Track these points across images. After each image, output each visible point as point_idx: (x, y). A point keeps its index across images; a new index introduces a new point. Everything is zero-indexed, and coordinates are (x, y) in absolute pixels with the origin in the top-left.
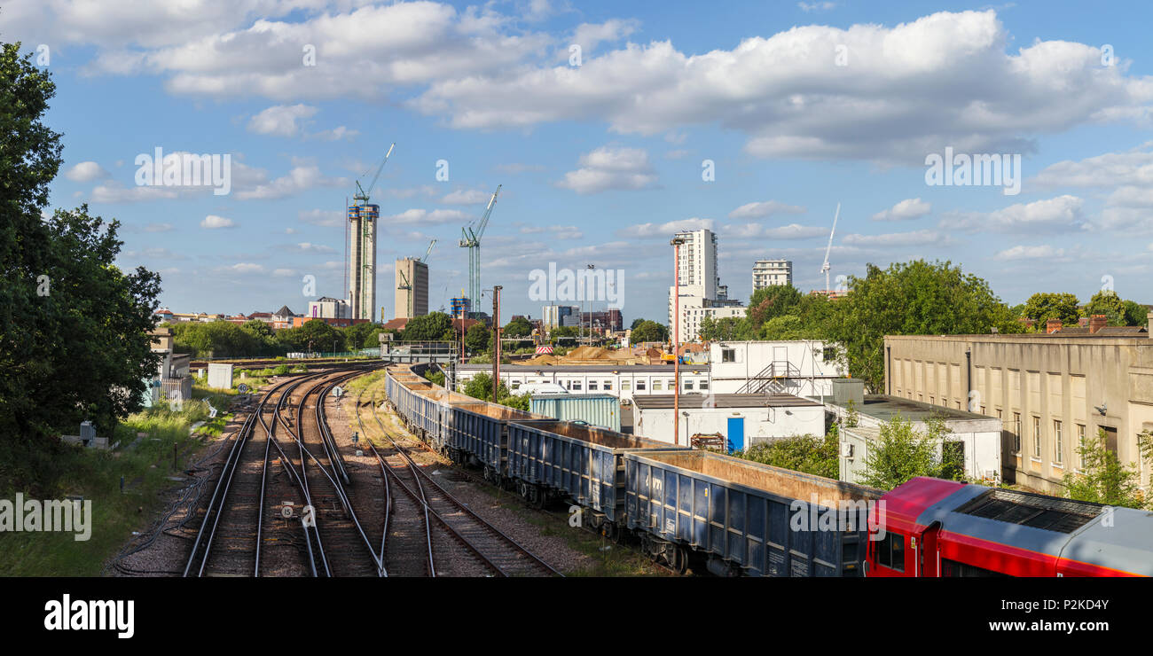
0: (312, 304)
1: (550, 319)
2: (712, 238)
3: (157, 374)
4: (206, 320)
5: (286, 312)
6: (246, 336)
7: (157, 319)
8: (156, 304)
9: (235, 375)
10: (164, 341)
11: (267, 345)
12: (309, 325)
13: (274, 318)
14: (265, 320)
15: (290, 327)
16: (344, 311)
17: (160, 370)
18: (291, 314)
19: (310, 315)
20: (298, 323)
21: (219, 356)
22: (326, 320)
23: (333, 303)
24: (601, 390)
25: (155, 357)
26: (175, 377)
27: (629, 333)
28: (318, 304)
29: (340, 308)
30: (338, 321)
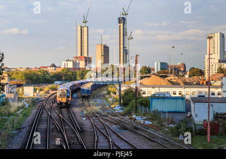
0: (63, 63)
1: (157, 67)
2: (222, 36)
3: (4, 91)
4: (22, 70)
5: (53, 66)
6: (38, 75)
7: (3, 70)
8: (3, 64)
9: (35, 90)
10: (6, 78)
11: (46, 79)
12: (63, 70)
13: (49, 68)
14: (45, 69)
15: (55, 71)
16: (76, 65)
17: (5, 89)
18: (55, 66)
19: (63, 67)
20: (59, 70)
21: (28, 84)
22: (69, 68)
23: (72, 62)
24: (177, 95)
25: (3, 85)
26: (11, 93)
27: (188, 73)
28: (66, 62)
29: (75, 63)
30: (74, 68)
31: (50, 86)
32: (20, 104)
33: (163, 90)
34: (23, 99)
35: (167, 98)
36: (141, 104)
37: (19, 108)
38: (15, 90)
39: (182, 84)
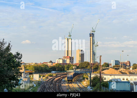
0: (57, 60)
1: (113, 63)
3: (22, 76)
4: (32, 64)
5: (51, 62)
6: (42, 68)
7: (21, 64)
8: (21, 61)
9: (40, 76)
10: (23, 69)
11: (47, 70)
12: (56, 65)
13: (48, 63)
14: (46, 64)
15: (52, 65)
17: (22, 75)
18: (52, 62)
19: (57, 63)
20: (54, 64)
21: (36, 73)
22: (60, 64)
23: (62, 60)
24: (125, 80)
25: (21, 73)
26: (26, 78)
27: (132, 67)
28: (58, 60)
29: (64, 61)
30: (63, 64)
31: (49, 74)
32: (31, 85)
33: (116, 77)
34: (33, 81)
35: (119, 82)
36: (103, 85)
37: (30, 87)
38: (28, 76)
39: (128, 74)
